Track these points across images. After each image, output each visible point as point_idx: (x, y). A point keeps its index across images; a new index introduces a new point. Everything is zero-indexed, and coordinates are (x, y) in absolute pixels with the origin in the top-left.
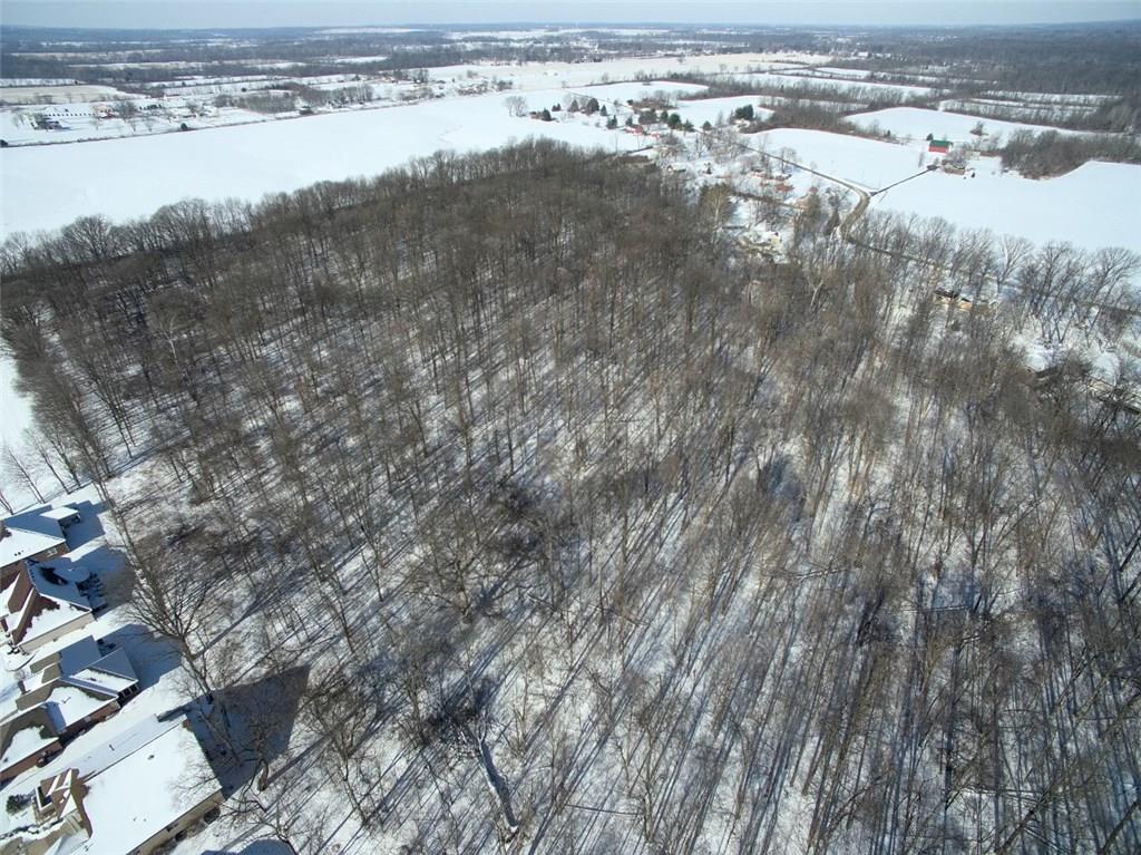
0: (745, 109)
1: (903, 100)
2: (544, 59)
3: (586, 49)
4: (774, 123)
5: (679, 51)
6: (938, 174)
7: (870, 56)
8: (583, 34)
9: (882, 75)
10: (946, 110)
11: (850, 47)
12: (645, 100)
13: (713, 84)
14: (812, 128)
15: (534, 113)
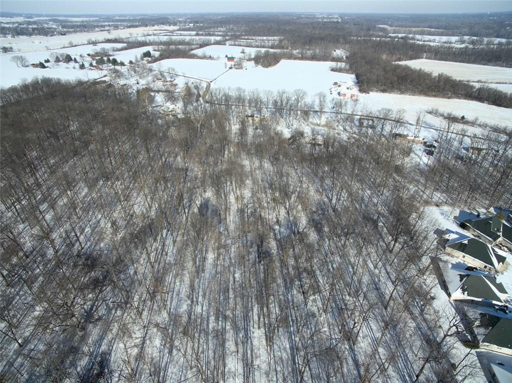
0: (147, 52)
1: (212, 42)
2: (30, 34)
3: (55, 29)
4: (162, 57)
5: (107, 28)
6: (233, 70)
7: (194, 25)
8: (50, 20)
9: (201, 33)
10: (230, 45)
11: (185, 22)
12: (96, 53)
13: (128, 43)
14: (178, 58)
15: (34, 64)
